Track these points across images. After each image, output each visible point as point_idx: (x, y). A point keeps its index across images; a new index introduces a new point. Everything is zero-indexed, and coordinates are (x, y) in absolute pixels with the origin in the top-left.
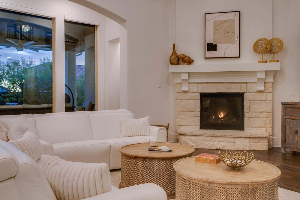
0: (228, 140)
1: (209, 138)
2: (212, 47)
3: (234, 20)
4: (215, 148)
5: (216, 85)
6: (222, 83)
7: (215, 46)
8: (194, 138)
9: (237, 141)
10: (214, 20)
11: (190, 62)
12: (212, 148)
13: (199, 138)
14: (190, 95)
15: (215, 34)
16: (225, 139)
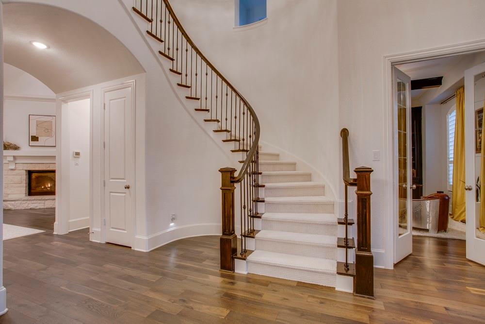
0: (39, 202)
1: (25, 202)
2: (35, 139)
3: (52, 122)
4: (29, 208)
5: (38, 165)
6: (43, 163)
7: (38, 138)
8: (13, 202)
9: (47, 202)
10: (37, 120)
11: (16, 148)
12: (27, 208)
13: (17, 202)
14: (17, 171)
15: (37, 129)
16: (37, 201)
